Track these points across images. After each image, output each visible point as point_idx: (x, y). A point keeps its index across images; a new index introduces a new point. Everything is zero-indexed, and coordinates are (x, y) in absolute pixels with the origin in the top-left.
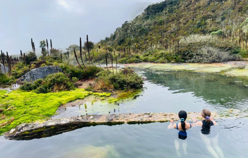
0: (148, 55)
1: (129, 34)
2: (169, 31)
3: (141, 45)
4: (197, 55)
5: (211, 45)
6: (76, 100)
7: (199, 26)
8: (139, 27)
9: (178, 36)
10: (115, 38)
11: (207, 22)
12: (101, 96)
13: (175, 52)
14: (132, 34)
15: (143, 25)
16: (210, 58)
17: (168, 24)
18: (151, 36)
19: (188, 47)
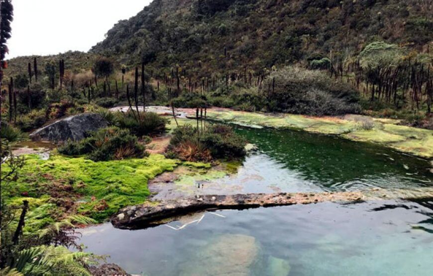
0: (219, 95)
1: (165, 44)
2: (238, 48)
5: (321, 86)
7: (289, 44)
8: (184, 34)
10: (134, 49)
11: (302, 40)
12: (199, 168)
13: (266, 94)
14: (171, 46)
15: (192, 31)
16: (320, 108)
17: (237, 35)
18: (206, 52)
19: (287, 87)
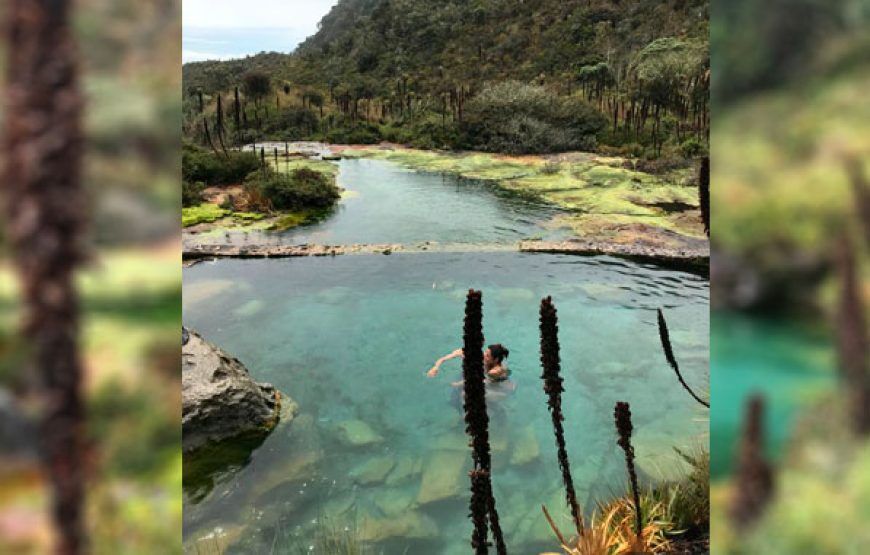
1: (392, 40)
2: (500, 45)
3: (423, 78)
4: (499, 134)
5: (539, 113)
6: (199, 222)
8: (420, 23)
9: (521, 62)
10: (350, 49)
12: (246, 219)
14: (401, 44)
15: (433, 18)
17: (500, 24)
18: (452, 53)
19: (484, 114)
